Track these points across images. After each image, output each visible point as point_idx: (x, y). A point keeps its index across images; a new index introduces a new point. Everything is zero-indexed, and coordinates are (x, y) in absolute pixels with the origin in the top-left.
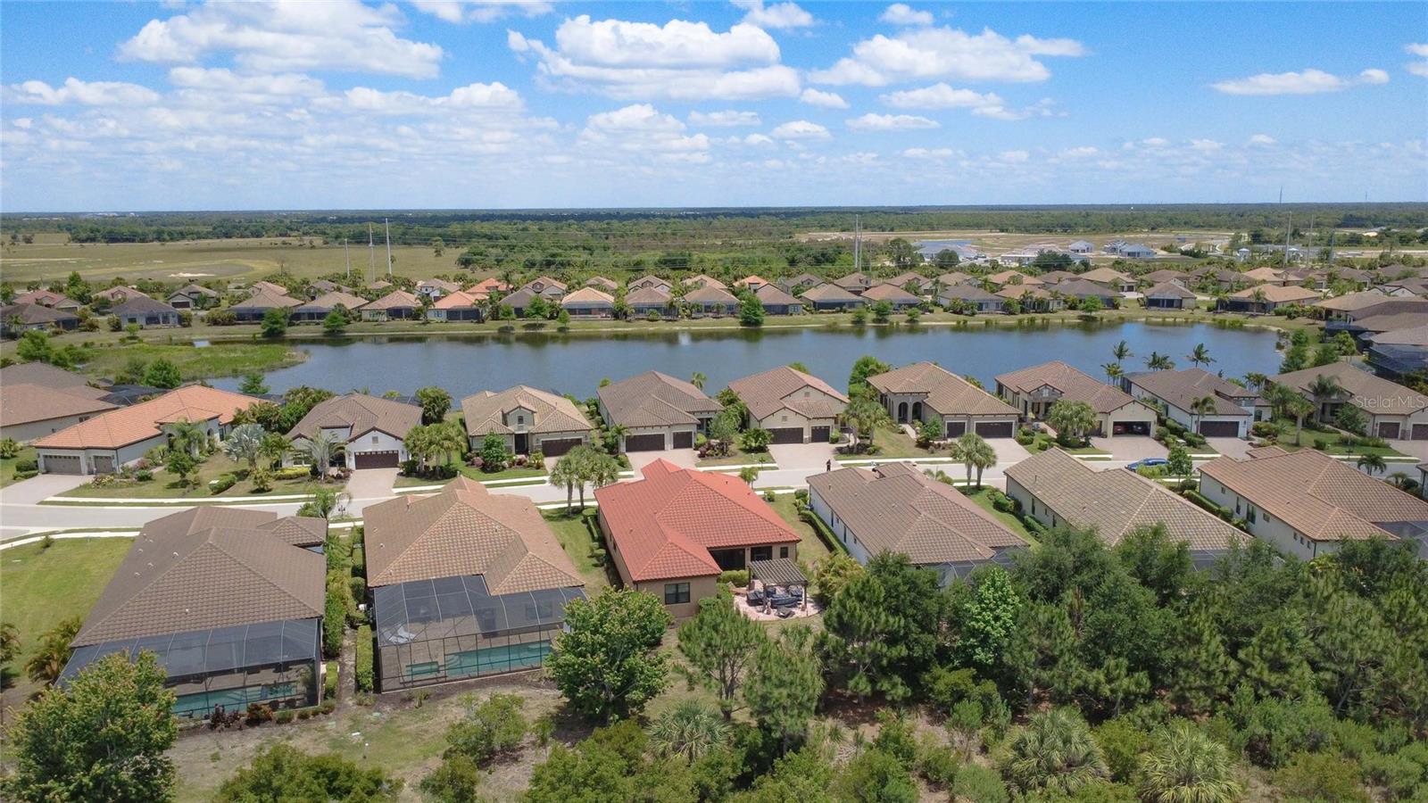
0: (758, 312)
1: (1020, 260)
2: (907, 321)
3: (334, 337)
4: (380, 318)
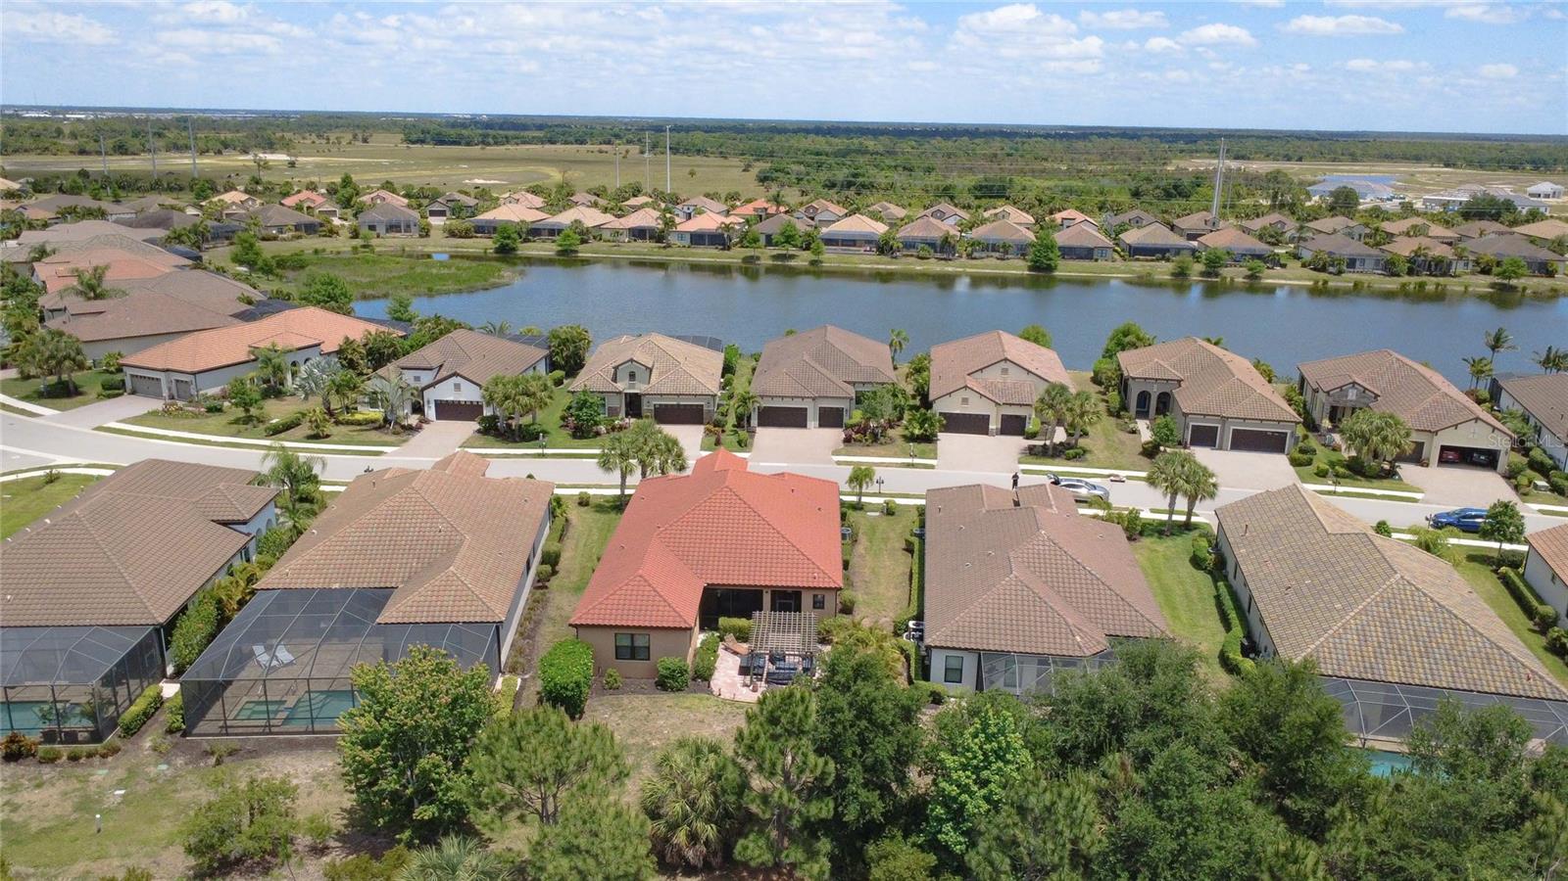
0: (1051, 255)
1: (1445, 204)
2: (1246, 277)
3: (567, 257)
4: (621, 238)
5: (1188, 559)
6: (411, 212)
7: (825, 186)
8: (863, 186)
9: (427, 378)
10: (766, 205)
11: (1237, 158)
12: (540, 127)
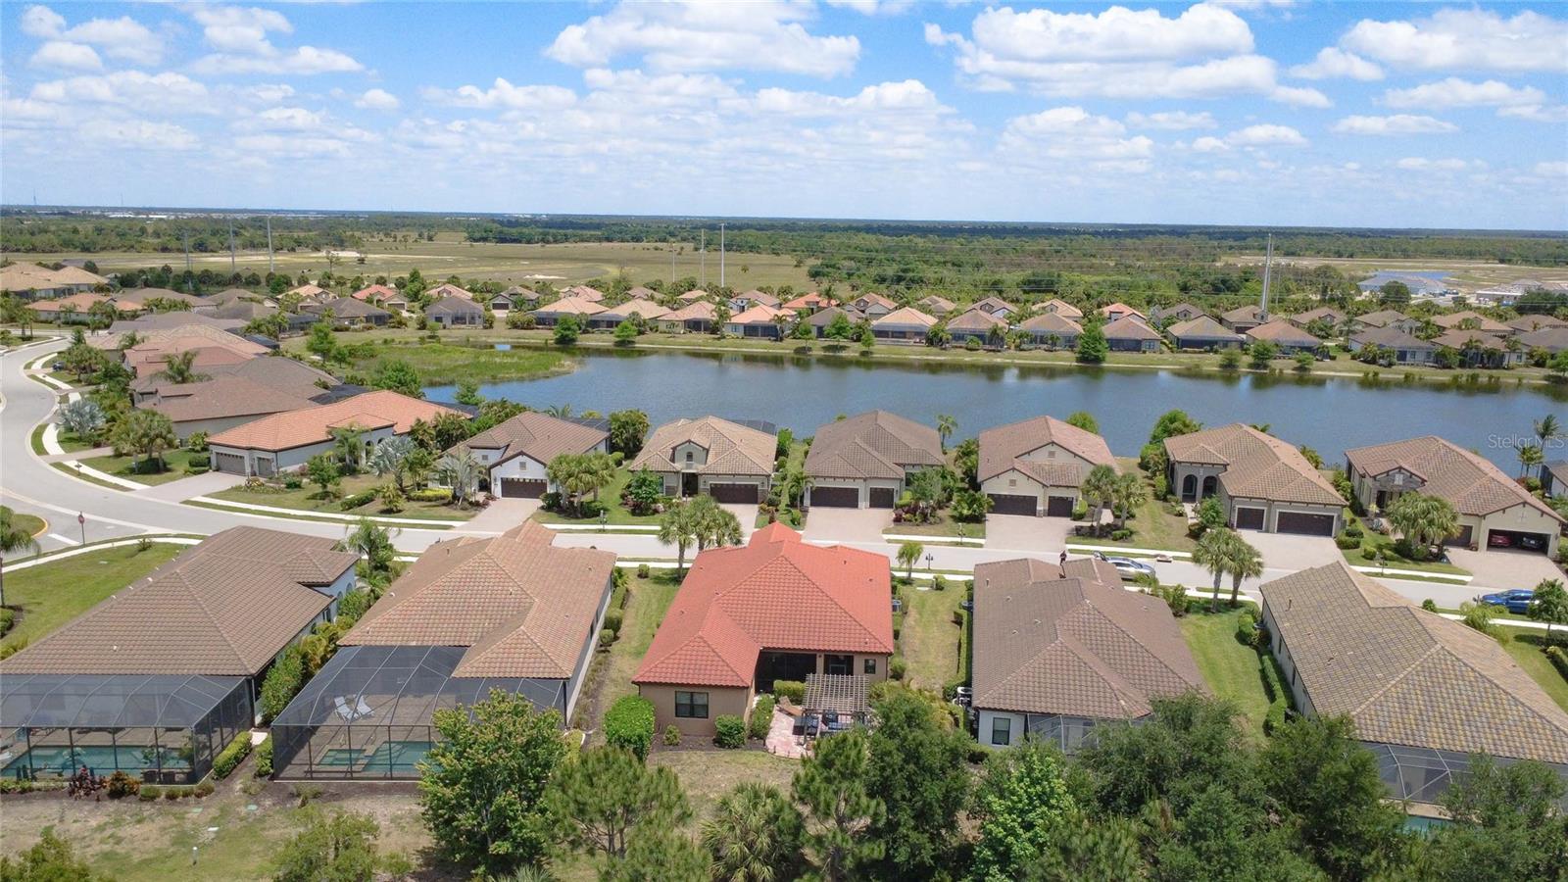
0: (1099, 347)
2: (1295, 369)
3: (625, 348)
4: (676, 330)
5: (1233, 635)
6: (474, 304)
7: (875, 281)
8: (913, 281)
9: (494, 457)
10: (818, 299)
11: (1287, 254)
12: (598, 227)
